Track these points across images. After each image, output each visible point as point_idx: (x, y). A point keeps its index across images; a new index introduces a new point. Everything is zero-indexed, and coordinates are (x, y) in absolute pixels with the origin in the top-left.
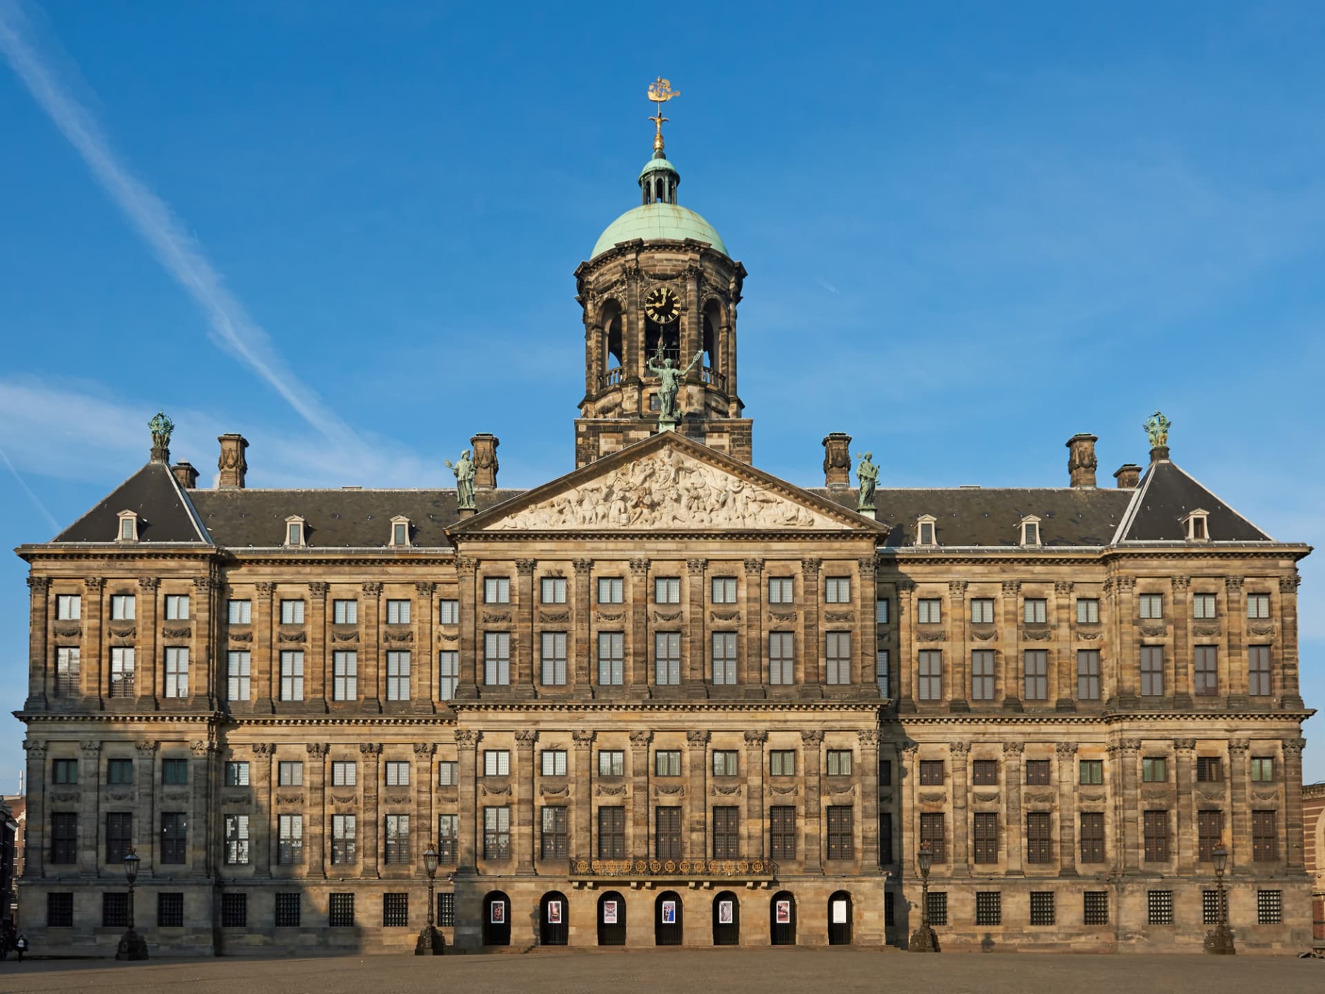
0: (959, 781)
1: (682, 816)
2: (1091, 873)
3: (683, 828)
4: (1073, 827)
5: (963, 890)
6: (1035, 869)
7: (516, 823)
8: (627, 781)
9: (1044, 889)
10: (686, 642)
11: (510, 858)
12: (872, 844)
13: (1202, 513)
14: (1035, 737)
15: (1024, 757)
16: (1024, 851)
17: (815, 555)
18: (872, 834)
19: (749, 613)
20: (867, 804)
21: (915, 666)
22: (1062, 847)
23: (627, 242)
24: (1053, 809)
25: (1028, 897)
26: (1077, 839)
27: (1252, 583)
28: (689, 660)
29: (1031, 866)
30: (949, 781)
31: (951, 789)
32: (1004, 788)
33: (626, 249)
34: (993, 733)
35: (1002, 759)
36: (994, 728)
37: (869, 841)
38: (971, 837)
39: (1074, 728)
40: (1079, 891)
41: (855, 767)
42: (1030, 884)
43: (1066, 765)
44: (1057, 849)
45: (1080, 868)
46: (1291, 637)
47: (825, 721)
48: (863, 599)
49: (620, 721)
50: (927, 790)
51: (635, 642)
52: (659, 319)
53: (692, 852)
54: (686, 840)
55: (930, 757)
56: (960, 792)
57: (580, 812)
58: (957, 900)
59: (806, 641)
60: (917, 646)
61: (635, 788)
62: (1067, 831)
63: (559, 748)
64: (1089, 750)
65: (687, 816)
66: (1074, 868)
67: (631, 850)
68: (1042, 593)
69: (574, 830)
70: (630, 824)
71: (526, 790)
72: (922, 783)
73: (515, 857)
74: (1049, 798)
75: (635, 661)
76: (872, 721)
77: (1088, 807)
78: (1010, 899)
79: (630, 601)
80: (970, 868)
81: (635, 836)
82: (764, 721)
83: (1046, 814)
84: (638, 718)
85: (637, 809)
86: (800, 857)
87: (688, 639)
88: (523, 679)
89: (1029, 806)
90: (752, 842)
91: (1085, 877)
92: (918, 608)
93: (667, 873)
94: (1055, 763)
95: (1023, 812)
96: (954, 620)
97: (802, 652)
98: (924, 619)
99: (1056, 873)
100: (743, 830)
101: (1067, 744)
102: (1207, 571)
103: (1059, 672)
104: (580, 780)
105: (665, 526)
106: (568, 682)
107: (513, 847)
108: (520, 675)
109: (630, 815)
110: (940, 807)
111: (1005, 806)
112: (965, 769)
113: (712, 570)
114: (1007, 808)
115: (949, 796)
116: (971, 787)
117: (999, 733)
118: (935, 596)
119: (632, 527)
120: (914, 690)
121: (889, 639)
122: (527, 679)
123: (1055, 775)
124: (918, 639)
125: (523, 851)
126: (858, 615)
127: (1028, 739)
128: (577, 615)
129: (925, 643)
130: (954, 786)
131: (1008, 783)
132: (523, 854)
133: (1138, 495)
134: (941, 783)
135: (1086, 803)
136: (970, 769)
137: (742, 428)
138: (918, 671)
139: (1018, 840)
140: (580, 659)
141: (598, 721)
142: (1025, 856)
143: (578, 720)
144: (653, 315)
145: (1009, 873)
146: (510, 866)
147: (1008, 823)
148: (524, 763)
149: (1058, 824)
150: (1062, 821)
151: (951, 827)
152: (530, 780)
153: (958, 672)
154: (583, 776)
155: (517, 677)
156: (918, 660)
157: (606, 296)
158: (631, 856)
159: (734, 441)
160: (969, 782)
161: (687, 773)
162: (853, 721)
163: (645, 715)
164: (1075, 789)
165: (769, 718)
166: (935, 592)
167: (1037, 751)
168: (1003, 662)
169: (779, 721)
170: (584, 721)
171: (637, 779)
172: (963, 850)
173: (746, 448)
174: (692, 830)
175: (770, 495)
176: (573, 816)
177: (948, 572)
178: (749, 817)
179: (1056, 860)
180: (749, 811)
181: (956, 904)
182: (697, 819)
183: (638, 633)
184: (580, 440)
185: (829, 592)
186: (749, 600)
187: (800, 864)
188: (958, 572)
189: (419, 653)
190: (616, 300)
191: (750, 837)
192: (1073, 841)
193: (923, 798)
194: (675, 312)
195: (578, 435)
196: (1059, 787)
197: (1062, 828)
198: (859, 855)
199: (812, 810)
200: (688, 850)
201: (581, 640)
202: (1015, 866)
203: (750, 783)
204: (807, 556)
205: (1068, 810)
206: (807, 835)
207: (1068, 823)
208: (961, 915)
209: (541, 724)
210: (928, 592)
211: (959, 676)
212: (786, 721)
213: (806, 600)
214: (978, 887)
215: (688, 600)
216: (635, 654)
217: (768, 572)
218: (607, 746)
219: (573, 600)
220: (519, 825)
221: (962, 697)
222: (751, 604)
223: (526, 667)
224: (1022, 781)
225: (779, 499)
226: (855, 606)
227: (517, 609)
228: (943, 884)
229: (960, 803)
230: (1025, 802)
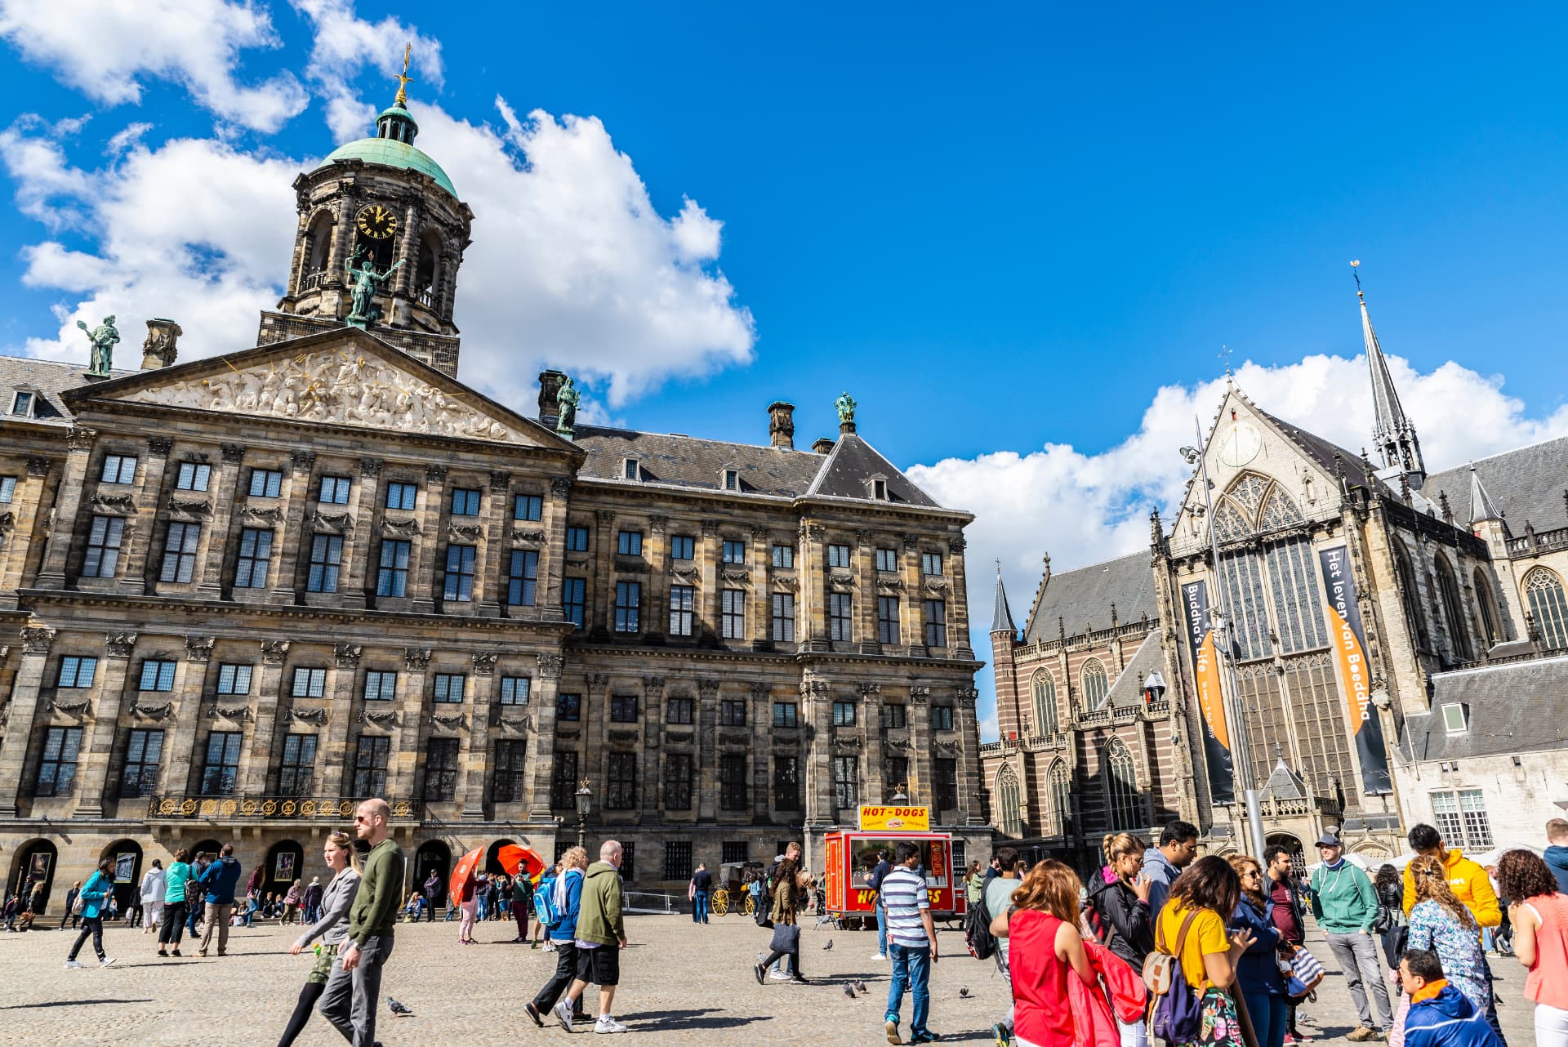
0: (652, 718)
1: (317, 746)
2: (784, 821)
3: (317, 761)
4: (766, 772)
5: (651, 839)
6: (728, 817)
7: (88, 749)
8: (251, 701)
9: (737, 838)
10: (349, 546)
11: (71, 794)
12: (544, 784)
13: (884, 478)
14: (731, 676)
15: (719, 695)
16: (717, 796)
17: (504, 469)
18: (546, 773)
19: (426, 521)
20: (541, 738)
21: (612, 596)
22: (756, 793)
23: (346, 160)
24: (746, 753)
25: (720, 848)
26: (770, 784)
27: (926, 543)
28: (349, 566)
29: (723, 813)
30: (641, 719)
31: (643, 726)
32: (698, 728)
33: (345, 166)
34: (689, 670)
35: (697, 697)
36: (690, 665)
37: (541, 780)
38: (662, 779)
39: (770, 669)
40: (772, 841)
41: (532, 696)
42: (722, 833)
43: (761, 706)
44: (750, 795)
45: (774, 816)
46: (961, 594)
47: (501, 643)
48: (554, 518)
49: (252, 629)
50: (618, 727)
51: (285, 540)
52: (372, 234)
53: (323, 791)
54: (318, 774)
55: (623, 692)
56: (652, 731)
57: (180, 737)
58: (644, 851)
59: (488, 556)
60: (615, 576)
61: (259, 709)
62: (761, 775)
63: (167, 657)
64: (783, 692)
65: (323, 746)
66: (767, 815)
67: (243, 786)
68: (740, 535)
69: (168, 760)
70: (247, 753)
71: (110, 708)
72: (613, 719)
73: (78, 793)
74: (744, 740)
75: (282, 562)
76: (554, 646)
77: (783, 751)
78: (701, 850)
79: (287, 496)
80: (661, 814)
81: (250, 769)
82: (431, 639)
83: (742, 757)
84: (276, 627)
85: (257, 736)
86: (459, 799)
87: (352, 543)
88: (132, 571)
89: (723, 747)
90: (401, 779)
91: (779, 825)
92: (618, 539)
93: (284, 817)
94: (750, 703)
95: (717, 754)
96: (654, 553)
97: (483, 568)
98: (624, 549)
99: (749, 819)
100: (393, 765)
101: (761, 684)
102: (888, 528)
103: (756, 612)
104: (188, 697)
105: (341, 422)
106: (193, 581)
107: (78, 780)
108: (129, 567)
109: (248, 743)
110: (631, 746)
111: (698, 747)
112: (658, 706)
113: (389, 474)
114: (701, 749)
115: (641, 735)
116: (664, 726)
117: (695, 670)
118: (637, 529)
119: (300, 418)
120: (610, 621)
121: (587, 567)
122: (137, 572)
123: (750, 716)
124: (616, 570)
125: (91, 785)
126: (548, 536)
127: (724, 677)
128: (218, 505)
129: (624, 574)
130: (646, 723)
131: (702, 723)
132: (90, 790)
133: (829, 460)
134: (635, 721)
135: (780, 747)
136: (664, 706)
137: (448, 345)
138: (614, 602)
139: (711, 785)
140: (213, 554)
141: (223, 628)
142: (718, 802)
143: (198, 624)
144: (365, 229)
145: (701, 820)
146: (67, 806)
147: (701, 766)
148: (114, 674)
149: (752, 766)
150: (756, 764)
151: (641, 768)
152: (119, 695)
153: (656, 606)
154: (193, 692)
155: (125, 570)
156: (615, 590)
157: (320, 206)
158: (243, 794)
159: (437, 356)
160: (662, 721)
161: (330, 694)
162: (533, 644)
163: (286, 623)
164: (770, 732)
165: (437, 636)
166: (636, 525)
167: (733, 690)
168: (702, 600)
169: (449, 640)
170: (205, 626)
171: (264, 699)
172: (653, 794)
173: (451, 364)
174: (328, 763)
175: (461, 405)
176: (170, 742)
177: (650, 506)
178: (402, 750)
179: (750, 807)
180: (402, 741)
181: (644, 856)
182: (336, 749)
183: (291, 531)
184: (264, 332)
185: (518, 509)
186: (428, 507)
187: (459, 806)
188: (660, 508)
189: (14, 537)
190: (330, 211)
191: (399, 774)
192: (766, 786)
193: (613, 736)
194: (389, 230)
195: (263, 326)
196: (753, 728)
197: (756, 772)
198: (530, 798)
199: (477, 744)
200: (320, 788)
201: (218, 533)
202: (707, 812)
203: (407, 709)
204: (497, 470)
205: (762, 753)
206: (469, 773)
207: (762, 767)
208: (650, 869)
209: (147, 626)
210: (630, 524)
211: (657, 609)
212: (456, 641)
213: (492, 514)
214: (667, 836)
215: (357, 501)
216: (284, 554)
217: (454, 482)
218: (231, 657)
219: (216, 489)
220: (91, 751)
221: (658, 630)
222: (430, 512)
223: (140, 558)
224: (717, 721)
225: (472, 409)
226: (545, 525)
227: (140, 492)
228: (630, 833)
229: (652, 742)
230: (720, 744)
